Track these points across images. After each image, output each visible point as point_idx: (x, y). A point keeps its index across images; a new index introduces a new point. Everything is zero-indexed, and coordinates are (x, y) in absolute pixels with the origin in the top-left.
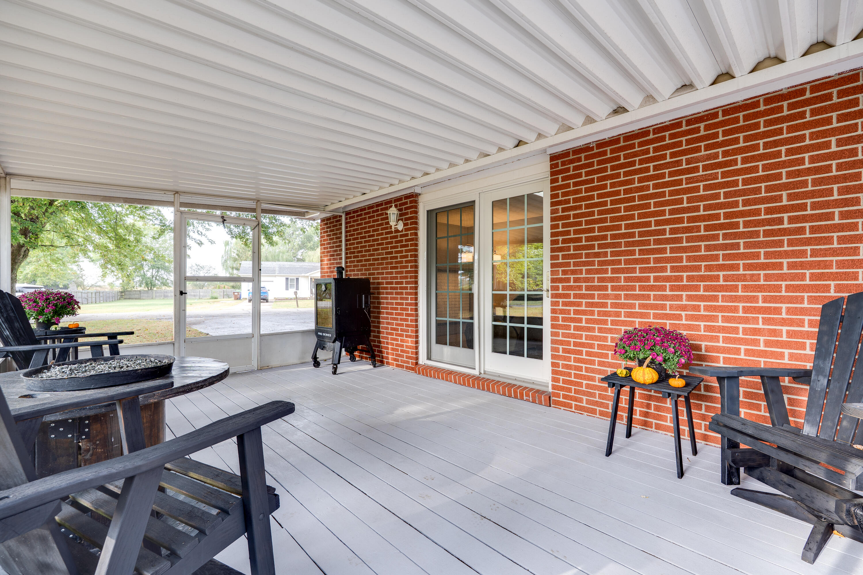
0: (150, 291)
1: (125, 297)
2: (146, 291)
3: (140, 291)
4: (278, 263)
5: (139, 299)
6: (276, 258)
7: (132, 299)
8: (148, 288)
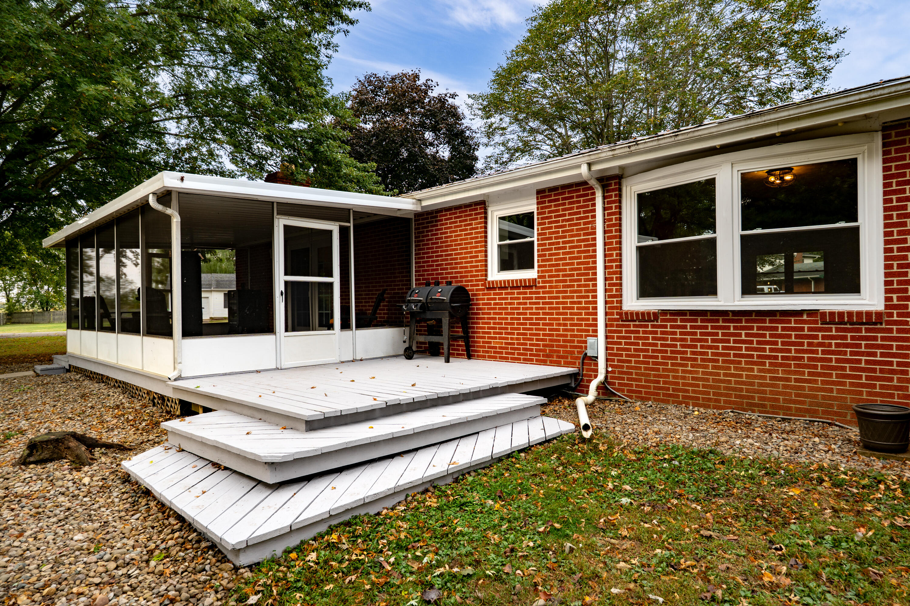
0: (46, 313)
1: (13, 320)
2: (41, 312)
3: (32, 313)
4: (215, 275)
5: (31, 323)
6: (213, 268)
7: (22, 323)
8: (43, 308)
